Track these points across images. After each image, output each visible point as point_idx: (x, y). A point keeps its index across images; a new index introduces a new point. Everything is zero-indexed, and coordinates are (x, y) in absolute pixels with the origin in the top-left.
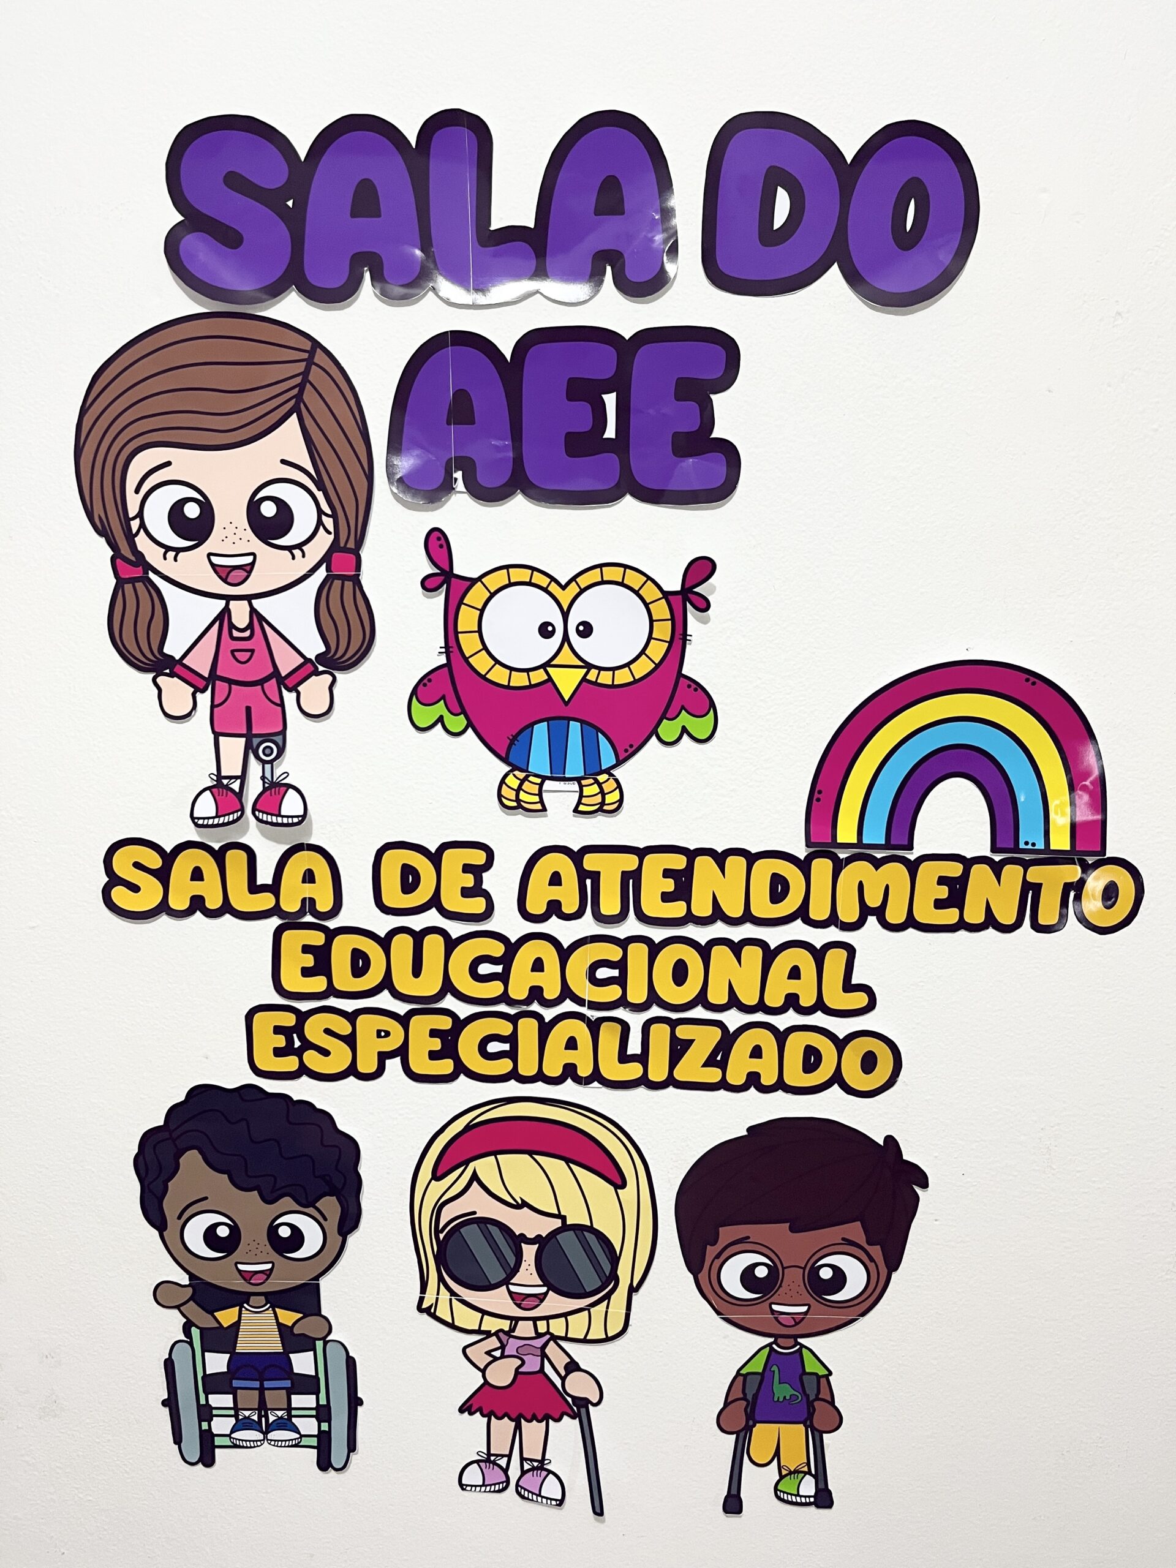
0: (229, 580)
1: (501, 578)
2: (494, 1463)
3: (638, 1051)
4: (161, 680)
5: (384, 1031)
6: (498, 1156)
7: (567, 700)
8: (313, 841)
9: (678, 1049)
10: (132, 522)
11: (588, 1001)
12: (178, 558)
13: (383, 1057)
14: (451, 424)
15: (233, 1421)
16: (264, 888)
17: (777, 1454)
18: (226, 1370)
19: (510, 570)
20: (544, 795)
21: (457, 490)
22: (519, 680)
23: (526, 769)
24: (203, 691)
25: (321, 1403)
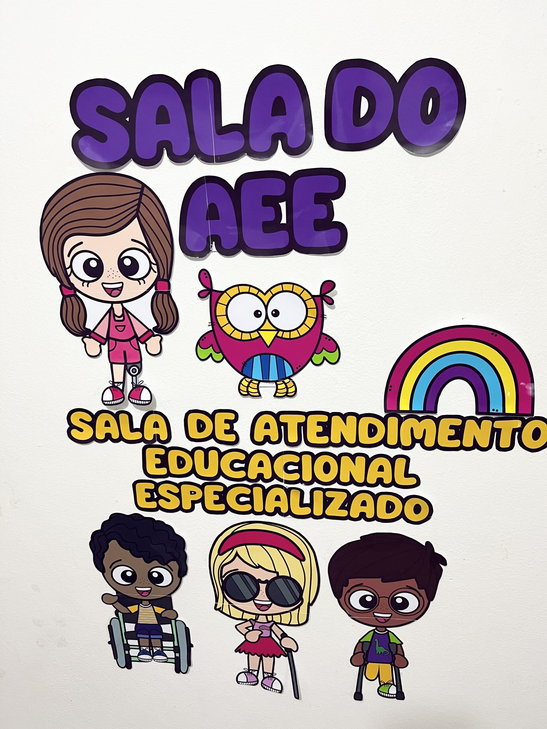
0: (112, 295)
1: (235, 291)
2: (251, 673)
3: (309, 502)
4: (85, 340)
5: (193, 492)
6: (247, 546)
7: (268, 345)
8: (157, 410)
9: (327, 502)
10: (67, 270)
11: (285, 480)
12: (89, 285)
13: (194, 503)
14: (208, 220)
15: (138, 651)
16: (137, 430)
17: (378, 676)
18: (134, 630)
19: (239, 287)
20: (260, 389)
21: (213, 250)
22: (246, 337)
23: (251, 377)
24: (104, 344)
25: (175, 645)
